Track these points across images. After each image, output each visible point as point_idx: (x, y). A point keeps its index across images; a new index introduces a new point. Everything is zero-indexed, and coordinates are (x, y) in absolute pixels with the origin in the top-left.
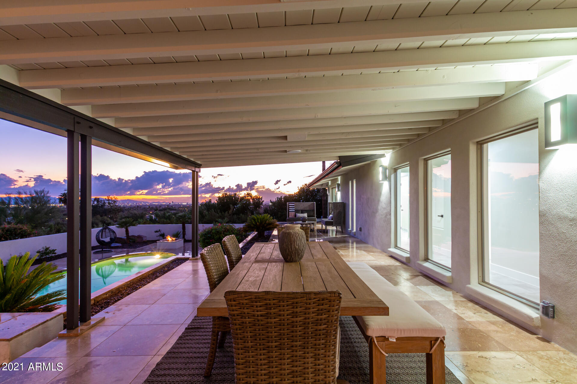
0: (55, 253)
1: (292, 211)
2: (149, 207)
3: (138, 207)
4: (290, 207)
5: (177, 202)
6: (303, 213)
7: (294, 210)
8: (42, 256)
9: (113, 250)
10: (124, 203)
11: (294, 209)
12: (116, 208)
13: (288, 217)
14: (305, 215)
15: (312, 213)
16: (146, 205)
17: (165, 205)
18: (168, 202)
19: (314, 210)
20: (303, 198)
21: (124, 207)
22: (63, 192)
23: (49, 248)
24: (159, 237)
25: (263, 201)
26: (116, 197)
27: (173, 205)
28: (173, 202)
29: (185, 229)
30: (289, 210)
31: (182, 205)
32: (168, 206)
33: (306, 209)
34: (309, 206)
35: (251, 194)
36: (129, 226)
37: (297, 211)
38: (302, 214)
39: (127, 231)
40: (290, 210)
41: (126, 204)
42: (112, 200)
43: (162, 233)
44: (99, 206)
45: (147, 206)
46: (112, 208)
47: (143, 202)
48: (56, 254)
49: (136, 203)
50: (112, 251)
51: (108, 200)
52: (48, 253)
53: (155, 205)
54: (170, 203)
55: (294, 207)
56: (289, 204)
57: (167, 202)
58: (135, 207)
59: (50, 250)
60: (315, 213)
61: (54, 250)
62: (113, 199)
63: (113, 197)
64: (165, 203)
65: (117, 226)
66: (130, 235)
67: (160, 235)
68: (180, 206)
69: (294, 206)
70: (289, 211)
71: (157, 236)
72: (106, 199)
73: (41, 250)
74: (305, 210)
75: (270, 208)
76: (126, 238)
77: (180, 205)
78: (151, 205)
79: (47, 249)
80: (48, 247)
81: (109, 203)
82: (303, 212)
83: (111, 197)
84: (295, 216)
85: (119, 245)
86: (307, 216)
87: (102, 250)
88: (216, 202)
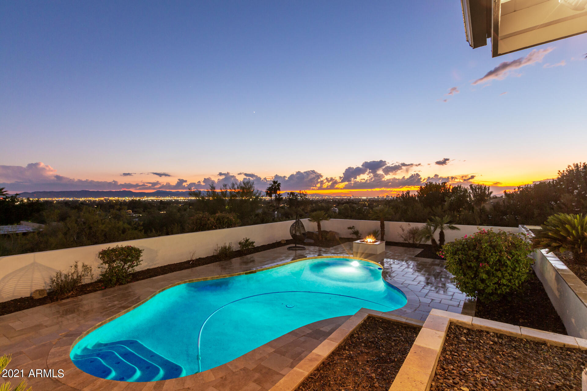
2: (333, 200)
3: (324, 201)
8: (243, 248)
9: (306, 247)
12: (306, 201)
17: (346, 199)
21: (312, 201)
22: (269, 187)
23: (249, 239)
24: (353, 235)
25: (491, 193)
26: (306, 191)
27: (354, 199)
29: (384, 228)
31: (362, 199)
32: (349, 199)
36: (321, 220)
39: (319, 226)
41: (314, 197)
42: (303, 194)
43: (356, 230)
44: (294, 199)
45: (330, 199)
46: (304, 200)
47: (327, 196)
48: (255, 247)
49: (322, 197)
50: (305, 249)
51: (300, 194)
52: (248, 245)
54: (350, 197)
58: (321, 200)
59: (249, 242)
61: (253, 243)
63: (303, 191)
64: (346, 197)
65: (309, 220)
66: (322, 230)
67: (353, 232)
71: (350, 234)
72: (298, 193)
73: (242, 242)
75: (504, 202)
76: (318, 233)
78: (334, 198)
79: (247, 240)
81: (301, 197)
85: (312, 241)
87: (296, 245)
88: (416, 194)
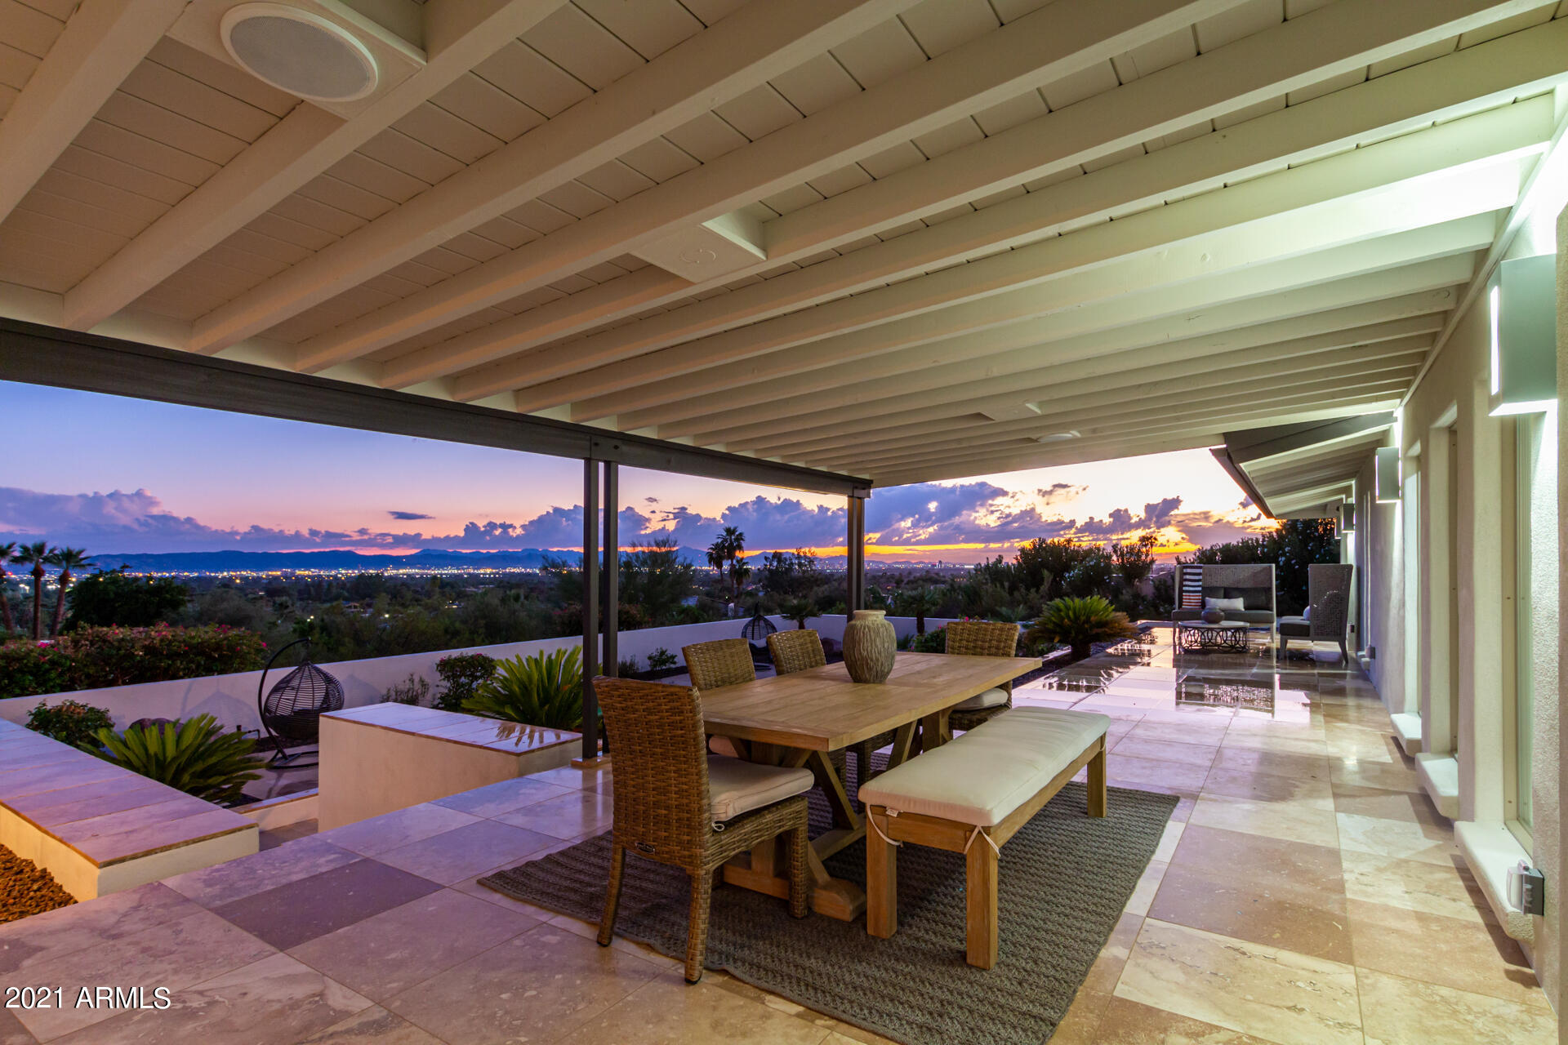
0: (675, 663)
1: (1191, 589)
2: (885, 574)
4: (1188, 577)
5: (951, 562)
6: (1230, 598)
7: (1200, 589)
8: (655, 666)
10: (833, 564)
11: (1200, 583)
12: (814, 576)
13: (1180, 607)
14: (1238, 604)
15: (1264, 598)
16: (880, 570)
17: (922, 569)
18: (929, 563)
19: (1270, 589)
20: (1287, 549)
21: (832, 574)
22: (715, 542)
23: (666, 651)
26: (813, 549)
27: (941, 570)
28: (940, 562)
30: (1181, 585)
31: (963, 569)
32: (927, 571)
33: (1241, 586)
34: (1255, 575)
35: (1155, 539)
37: (1209, 591)
38: (1226, 600)
39: (802, 628)
40: (1184, 588)
41: (837, 566)
42: (805, 557)
44: (782, 572)
46: (806, 574)
47: (873, 562)
48: (677, 665)
51: (799, 557)
52: (664, 662)
53: (899, 568)
54: (934, 565)
55: (1201, 577)
56: (1185, 571)
57: (926, 561)
59: (667, 656)
60: (1272, 598)
61: (673, 658)
62: (808, 555)
63: (808, 550)
64: (921, 566)
65: (783, 616)
68: (956, 572)
69: (1199, 574)
70: (1181, 592)
72: (793, 554)
73: (654, 655)
74: (1237, 589)
77: (958, 569)
78: (890, 568)
79: (663, 653)
80: (664, 649)
81: (800, 565)
82: (1228, 593)
83: (803, 550)
84: (1203, 605)
86: (1246, 608)
